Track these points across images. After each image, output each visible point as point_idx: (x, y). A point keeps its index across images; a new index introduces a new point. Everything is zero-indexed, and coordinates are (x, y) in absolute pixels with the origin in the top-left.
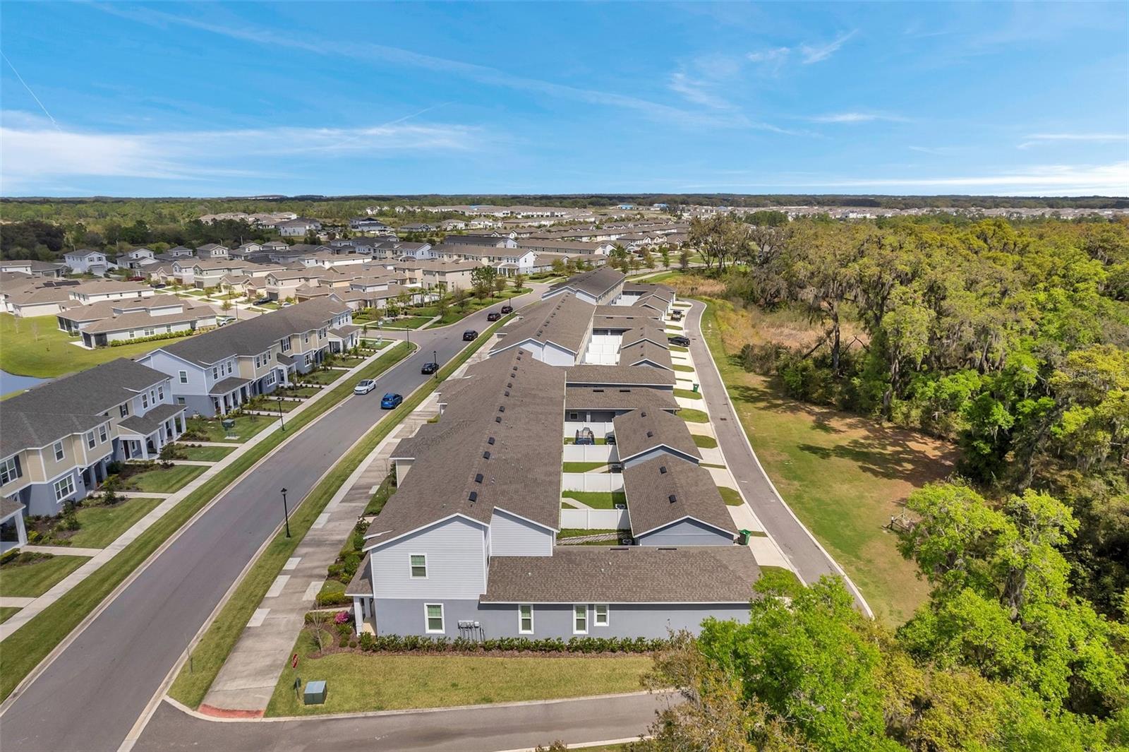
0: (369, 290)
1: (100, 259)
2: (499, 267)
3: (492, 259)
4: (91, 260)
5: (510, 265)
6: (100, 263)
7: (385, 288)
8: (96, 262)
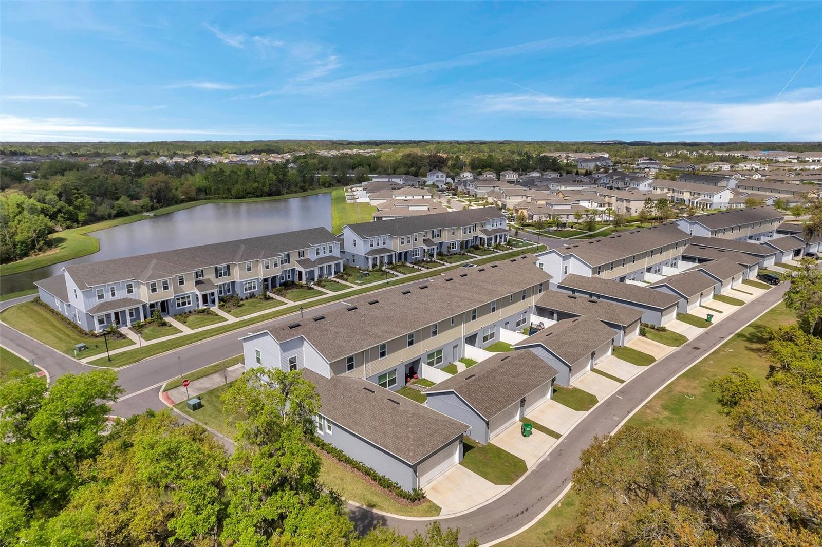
0: (556, 207)
1: (442, 176)
2: (696, 201)
3: (692, 194)
4: (438, 177)
5: (706, 200)
6: (442, 179)
7: (569, 207)
8: (440, 178)
